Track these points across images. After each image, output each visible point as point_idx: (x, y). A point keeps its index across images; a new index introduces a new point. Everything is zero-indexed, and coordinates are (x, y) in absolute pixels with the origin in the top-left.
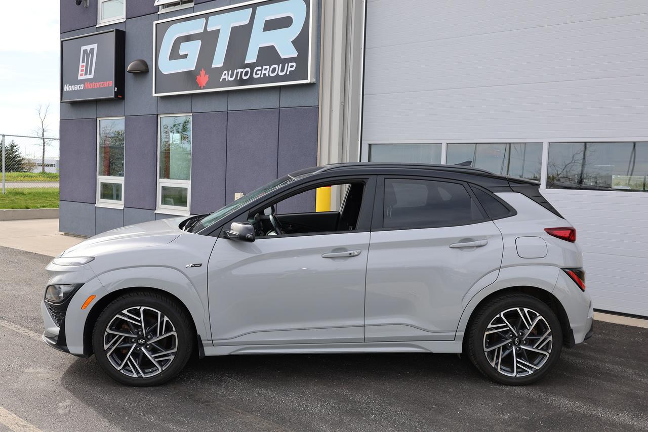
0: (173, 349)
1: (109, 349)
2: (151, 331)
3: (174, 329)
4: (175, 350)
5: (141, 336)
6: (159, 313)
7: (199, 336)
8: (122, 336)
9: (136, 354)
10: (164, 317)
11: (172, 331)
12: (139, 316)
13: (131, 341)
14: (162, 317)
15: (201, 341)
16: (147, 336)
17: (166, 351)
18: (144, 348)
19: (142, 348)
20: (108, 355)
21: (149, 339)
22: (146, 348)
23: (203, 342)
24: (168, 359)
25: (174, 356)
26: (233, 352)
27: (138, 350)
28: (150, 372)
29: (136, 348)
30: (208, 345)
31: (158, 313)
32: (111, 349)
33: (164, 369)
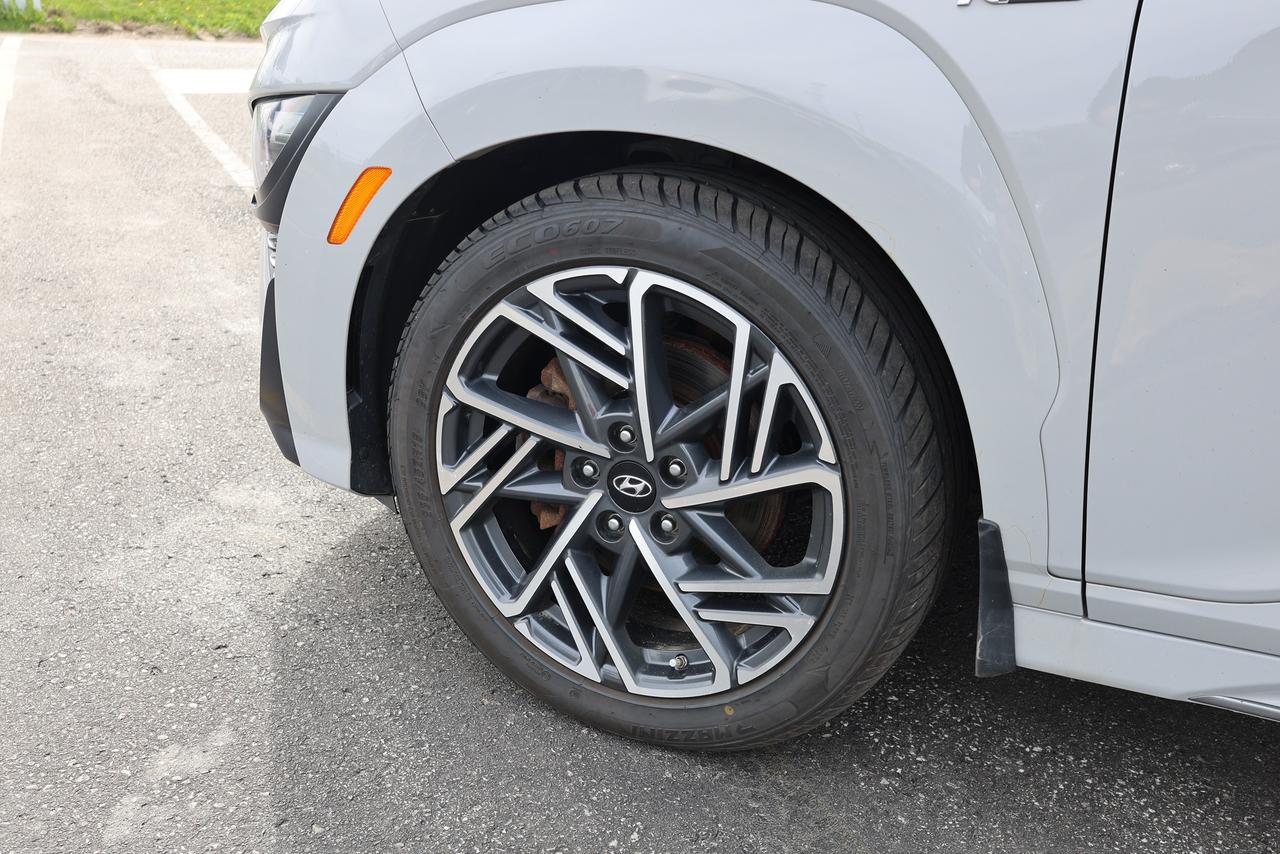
0: (809, 572)
1: (463, 491)
2: (687, 436)
3: (827, 452)
4: (821, 585)
5: (626, 455)
6: (743, 330)
7: (995, 534)
8: (527, 434)
9: (597, 551)
10: (768, 361)
11: (812, 456)
12: (622, 328)
13: (579, 475)
14: (758, 354)
15: (1000, 565)
16: (663, 465)
17: (767, 576)
18: (643, 526)
19: (635, 528)
20: (457, 524)
21: (676, 482)
22: (655, 529)
23: (1015, 578)
24: (777, 631)
25: (810, 621)
26: (1222, 691)
27: (614, 535)
28: (671, 673)
29: (599, 517)
30: (1047, 604)
31: (731, 327)
32: (471, 493)
33: (745, 675)
